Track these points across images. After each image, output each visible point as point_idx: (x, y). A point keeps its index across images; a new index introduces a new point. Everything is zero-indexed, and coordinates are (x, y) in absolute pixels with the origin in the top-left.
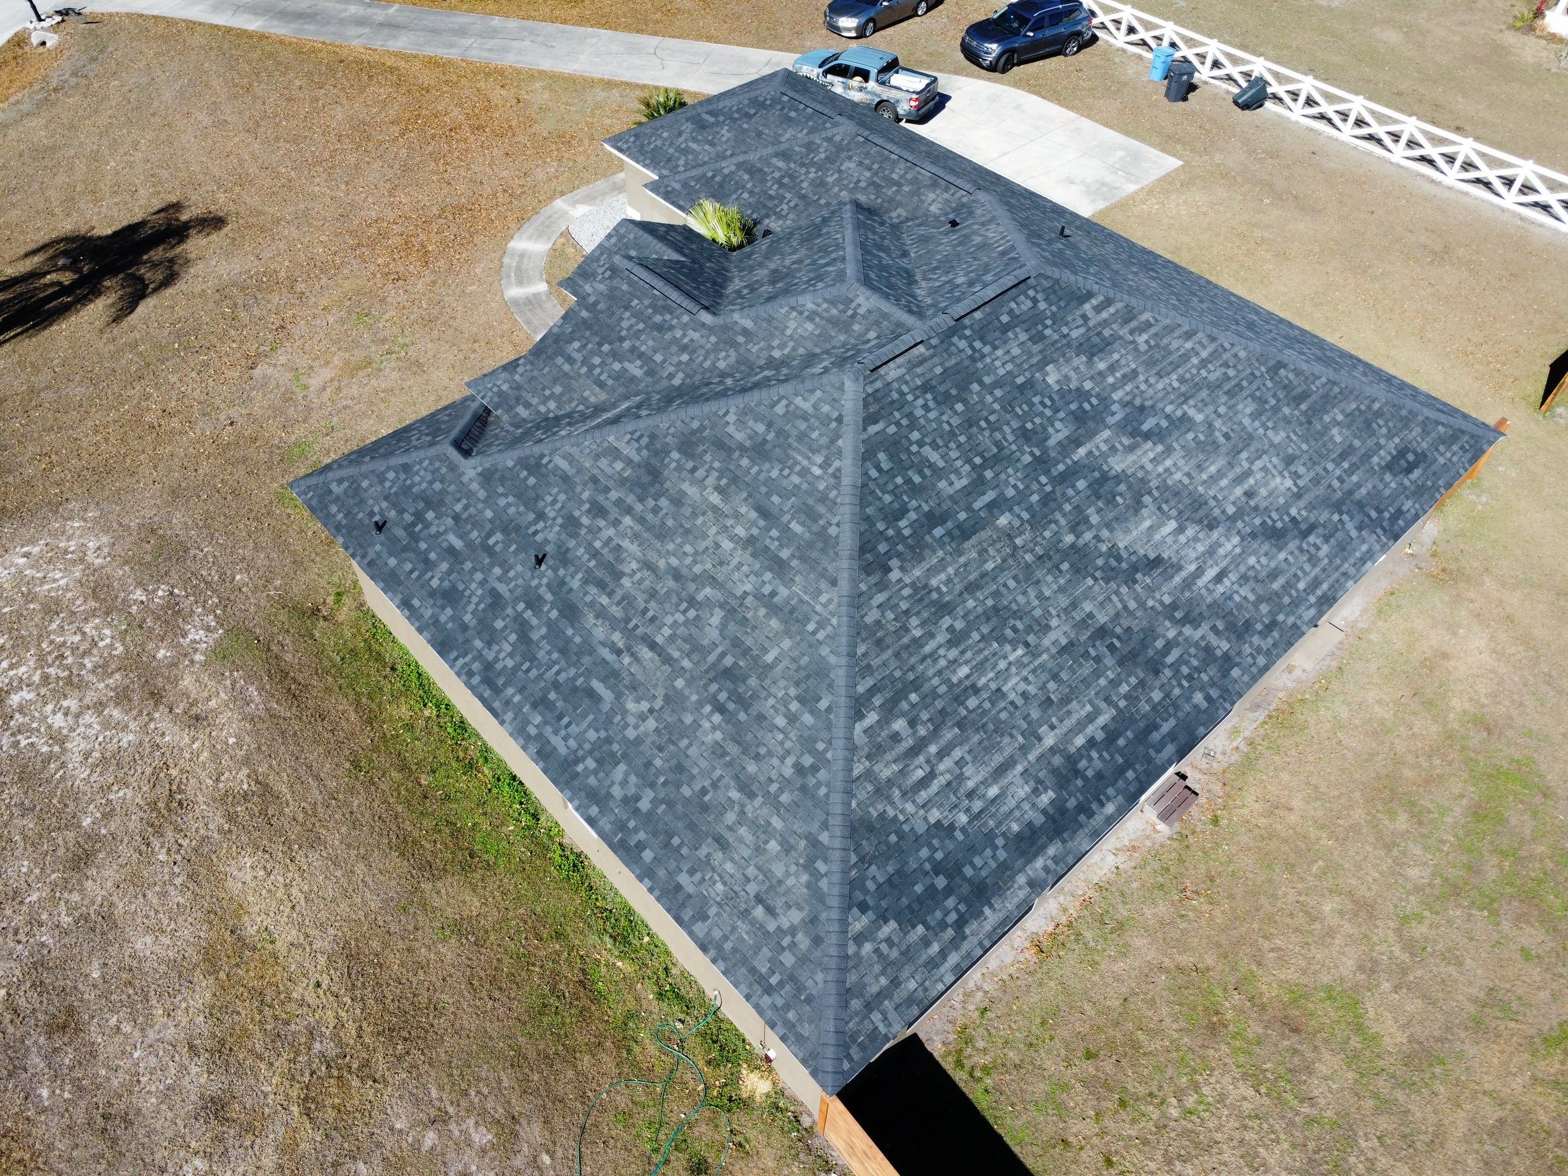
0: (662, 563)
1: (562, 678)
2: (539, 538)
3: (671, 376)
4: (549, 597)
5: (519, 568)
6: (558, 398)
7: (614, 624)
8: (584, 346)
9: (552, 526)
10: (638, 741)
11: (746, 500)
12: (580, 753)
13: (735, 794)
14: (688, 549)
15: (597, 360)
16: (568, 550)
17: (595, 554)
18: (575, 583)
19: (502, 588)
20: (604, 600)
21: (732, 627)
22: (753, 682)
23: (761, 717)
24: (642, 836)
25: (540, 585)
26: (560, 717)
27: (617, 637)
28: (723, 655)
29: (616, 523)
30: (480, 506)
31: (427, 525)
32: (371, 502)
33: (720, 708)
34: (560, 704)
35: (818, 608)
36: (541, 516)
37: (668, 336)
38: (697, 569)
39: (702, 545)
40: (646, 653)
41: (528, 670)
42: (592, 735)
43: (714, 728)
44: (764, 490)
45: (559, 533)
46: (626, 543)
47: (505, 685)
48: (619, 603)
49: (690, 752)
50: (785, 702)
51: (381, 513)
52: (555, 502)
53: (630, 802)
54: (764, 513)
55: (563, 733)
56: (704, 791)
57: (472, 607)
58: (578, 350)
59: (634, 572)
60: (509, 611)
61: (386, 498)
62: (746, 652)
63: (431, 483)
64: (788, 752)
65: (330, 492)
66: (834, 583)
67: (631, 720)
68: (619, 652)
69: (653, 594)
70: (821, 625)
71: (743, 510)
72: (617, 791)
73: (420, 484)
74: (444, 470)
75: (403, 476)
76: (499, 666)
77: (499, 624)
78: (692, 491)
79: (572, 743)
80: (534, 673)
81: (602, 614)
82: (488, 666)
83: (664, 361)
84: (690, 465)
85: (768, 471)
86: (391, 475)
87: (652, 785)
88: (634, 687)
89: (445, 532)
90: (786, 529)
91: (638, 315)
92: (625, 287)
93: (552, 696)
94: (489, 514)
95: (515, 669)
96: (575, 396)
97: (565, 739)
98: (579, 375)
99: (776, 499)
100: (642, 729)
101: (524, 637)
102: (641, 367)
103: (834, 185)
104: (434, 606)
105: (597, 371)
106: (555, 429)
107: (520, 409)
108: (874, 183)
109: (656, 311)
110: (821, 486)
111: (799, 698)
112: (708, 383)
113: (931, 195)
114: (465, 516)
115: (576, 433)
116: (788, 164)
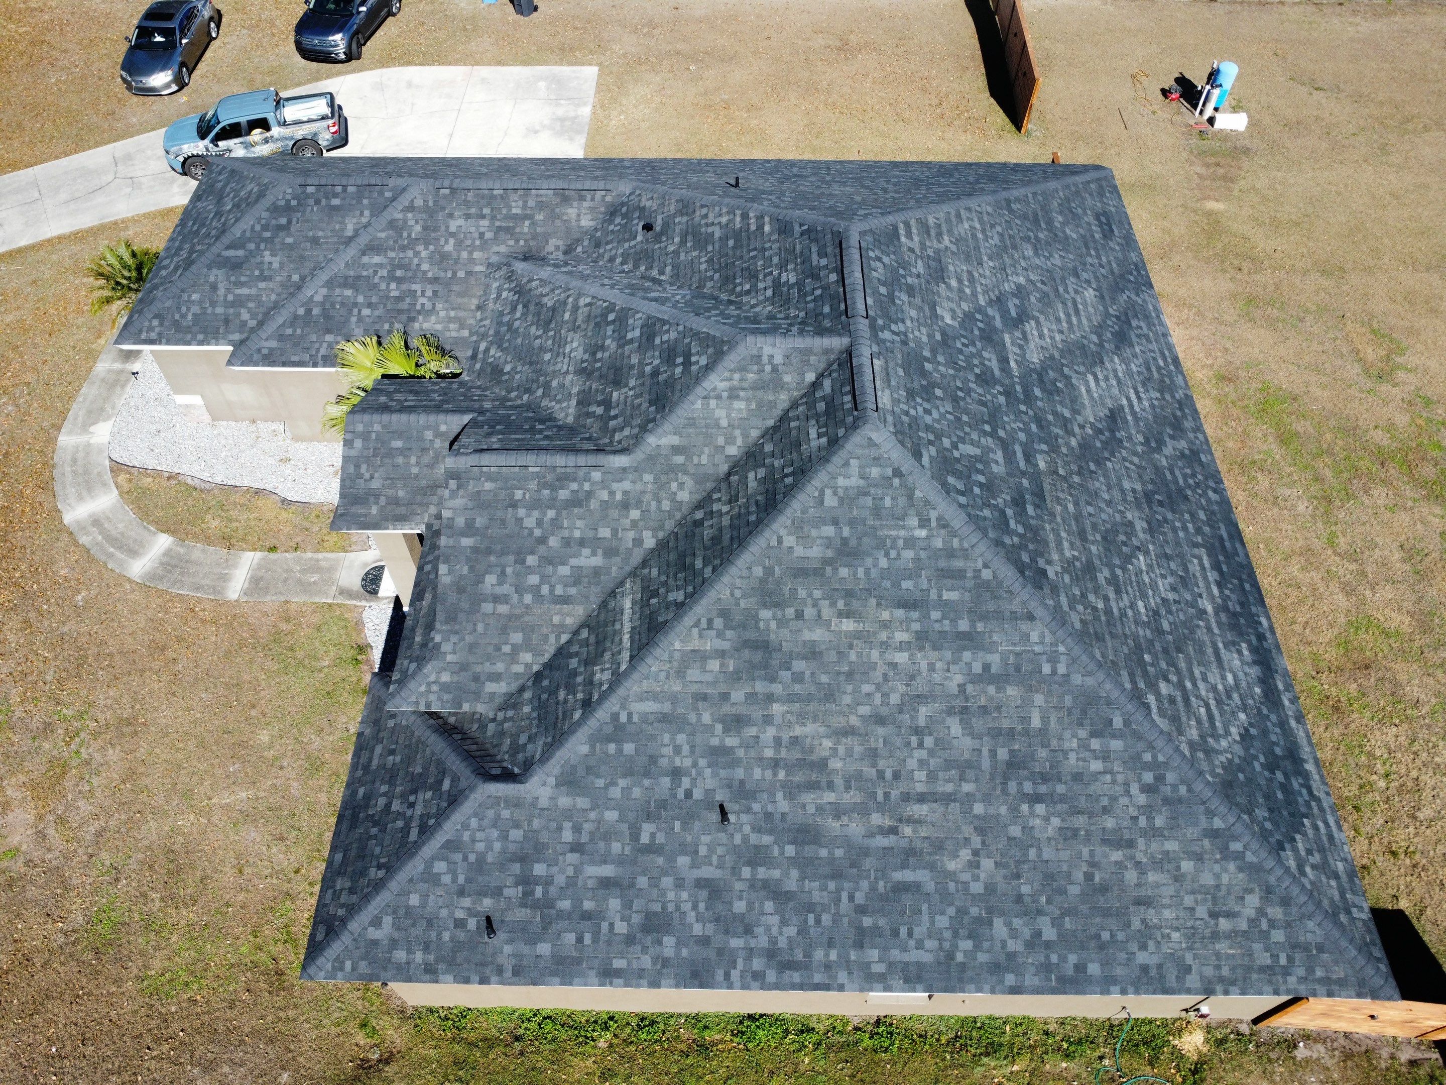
0: (854, 720)
1: (860, 898)
2: (698, 794)
3: (638, 542)
4: (767, 839)
5: (706, 839)
6: (527, 645)
7: (863, 810)
8: (503, 573)
9: (699, 774)
10: (990, 889)
11: (879, 605)
12: (947, 945)
13: (1116, 855)
14: (867, 688)
15: (534, 579)
16: (742, 782)
17: (776, 764)
18: (783, 805)
19: (706, 872)
20: (829, 797)
21: (978, 724)
22: (1042, 753)
23: (1077, 777)
24: (1073, 958)
25: (745, 839)
26: (895, 933)
27: (876, 819)
28: (993, 753)
29: (768, 720)
30: (593, 815)
31: (547, 882)
32: (444, 913)
33: (1036, 799)
34: (882, 922)
35: (1037, 649)
36: (676, 774)
37: (594, 504)
38: (894, 699)
39: (878, 676)
40: (920, 810)
41: (818, 922)
42: (942, 921)
43: (1046, 819)
44: (887, 584)
45: (715, 775)
46: (798, 731)
47: (808, 955)
48: (848, 788)
49: (1045, 856)
50: (1084, 746)
51: (471, 912)
52: (677, 750)
53: (1035, 942)
54: (908, 604)
55: (912, 943)
56: (1089, 877)
57: (691, 917)
58: (500, 583)
59: (834, 750)
60: (738, 886)
61: (461, 893)
62: (1011, 732)
63: (504, 837)
64: (1127, 785)
65: (375, 943)
66: (1031, 617)
67: (966, 877)
68: (893, 831)
69: (873, 755)
70: (1053, 660)
71: (885, 615)
72: (1013, 946)
73: (489, 848)
74: (506, 814)
75: (458, 857)
76: (782, 943)
77: (740, 906)
78: (817, 635)
79: (930, 944)
80: (826, 919)
81: (838, 812)
82: (771, 953)
83: (615, 532)
84: (790, 612)
85: (876, 565)
86: (440, 867)
87: (1040, 912)
88: (938, 846)
89: (578, 870)
90: (944, 605)
91: (535, 504)
92: (488, 486)
93: (867, 922)
94: (611, 815)
95: (803, 930)
96: (545, 630)
97: (920, 945)
98: (527, 607)
99: (907, 584)
100: (983, 876)
101: (780, 896)
102: (594, 554)
103: (459, 252)
104: (645, 950)
105: (545, 590)
106: (579, 679)
107: (491, 687)
108: (500, 228)
109: (553, 489)
110: (938, 543)
111: (1093, 734)
112: (698, 524)
113: (570, 211)
114: (584, 839)
115: (623, 667)
116: (386, 256)
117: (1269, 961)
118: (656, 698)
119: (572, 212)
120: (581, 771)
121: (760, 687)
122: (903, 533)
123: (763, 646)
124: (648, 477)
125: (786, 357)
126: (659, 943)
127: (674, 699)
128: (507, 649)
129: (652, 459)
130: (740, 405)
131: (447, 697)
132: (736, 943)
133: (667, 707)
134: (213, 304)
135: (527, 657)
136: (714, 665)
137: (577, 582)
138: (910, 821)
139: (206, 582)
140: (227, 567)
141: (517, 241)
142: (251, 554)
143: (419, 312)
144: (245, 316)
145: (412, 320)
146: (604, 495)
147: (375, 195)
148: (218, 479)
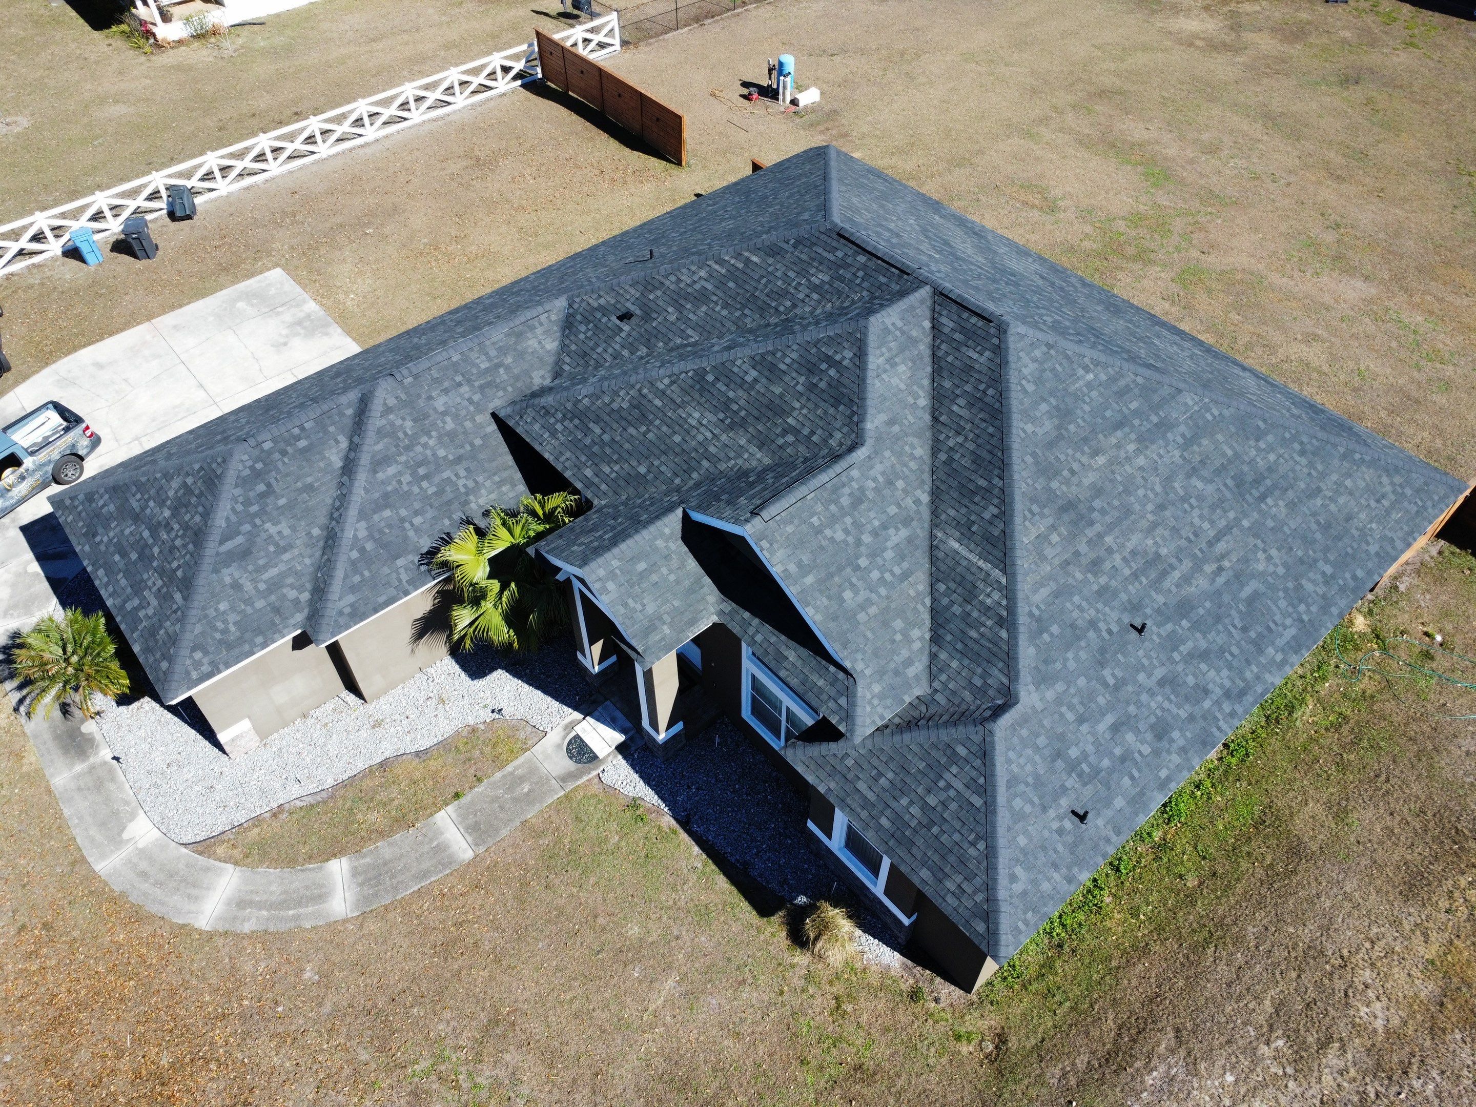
0: (1150, 517)
1: (1238, 622)
2: (1115, 628)
3: (917, 502)
4: (1169, 627)
5: (1141, 653)
6: (911, 625)
7: (1197, 567)
8: (852, 585)
9: (1105, 614)
10: (1285, 565)
11: (1105, 436)
12: (1294, 615)
13: (1319, 501)
14: (1141, 492)
15: (875, 575)
16: (1129, 601)
17: (1135, 576)
18: (1160, 599)
19: (1159, 673)
20: (1177, 574)
21: (1205, 473)
22: (1246, 468)
23: (1270, 469)
24: (1348, 575)
25: (1159, 635)
26: (1269, 630)
27: (1209, 568)
28: (1225, 485)
29: (1110, 551)
30: (1072, 690)
31: (1085, 756)
32: (1046, 833)
33: (1263, 498)
34: (1259, 629)
35: (1196, 408)
36: (1093, 624)
37: (870, 494)
38: (1158, 489)
39: (1139, 481)
40: (1221, 547)
41: (1232, 654)
42: (1282, 603)
43: (1276, 505)
44: (1099, 420)
45: (1112, 609)
46: (1130, 545)
47: (1244, 680)
48: (1180, 561)
49: (1293, 527)
50: (1259, 450)
51: (1060, 818)
52: (1082, 610)
53: (1328, 580)
54: (1119, 425)
55: (1281, 629)
56: (1318, 523)
57: (1173, 709)
58: (856, 592)
59: (1156, 543)
60: (1180, 668)
61: (1044, 809)
62: (1224, 467)
63: (1037, 748)
64: (1292, 458)
66: (1180, 391)
67: (1271, 569)
68: (1220, 569)
69: (1175, 530)
70: (1208, 409)
71: (1113, 440)
72: (1321, 589)
73: (1035, 764)
74: (1024, 732)
75: (1021, 787)
76: (1228, 684)
77: (1191, 680)
78: (1090, 478)
79: (1288, 622)
80: (1234, 650)
81: (1186, 579)
83: (899, 506)
85: (1084, 412)
86: (1018, 803)
87: (1315, 561)
88: (1246, 561)
89: (1093, 733)
90: (1136, 413)
91: (833, 520)
92: (790, 529)
93: (1253, 634)
94: (1082, 682)
95: (1230, 667)
96: (912, 605)
97: (1285, 628)
98: (887, 597)
100: (1277, 561)
101: (1204, 655)
102: (897, 529)
103: (462, 425)
104: (1169, 752)
105: (888, 576)
106: (975, 614)
107: (911, 672)
108: (482, 387)
109: (836, 502)
110: (1103, 377)
111: (1257, 440)
112: (949, 461)
113: (530, 342)
114: (1081, 710)
115: (1004, 581)
116: (397, 462)
117: (1416, 508)
118: (1043, 585)
119: (532, 343)
120: (1043, 667)
121: (1090, 533)
122: (1081, 383)
123: (1068, 506)
124: (887, 454)
125: (902, 319)
126: (1172, 741)
127: (1051, 577)
128: (898, 637)
129: (879, 439)
130: (902, 368)
131: (889, 702)
132: (1207, 704)
133: (1053, 585)
134: (249, 602)
135: (916, 633)
136: (1055, 538)
137: (903, 558)
138: (1223, 556)
139: (426, 865)
140: (431, 840)
141: (505, 389)
142: (442, 813)
143: (467, 494)
144: (292, 594)
145: (467, 503)
146: (871, 484)
147: (337, 418)
148: (330, 782)
